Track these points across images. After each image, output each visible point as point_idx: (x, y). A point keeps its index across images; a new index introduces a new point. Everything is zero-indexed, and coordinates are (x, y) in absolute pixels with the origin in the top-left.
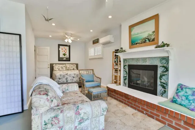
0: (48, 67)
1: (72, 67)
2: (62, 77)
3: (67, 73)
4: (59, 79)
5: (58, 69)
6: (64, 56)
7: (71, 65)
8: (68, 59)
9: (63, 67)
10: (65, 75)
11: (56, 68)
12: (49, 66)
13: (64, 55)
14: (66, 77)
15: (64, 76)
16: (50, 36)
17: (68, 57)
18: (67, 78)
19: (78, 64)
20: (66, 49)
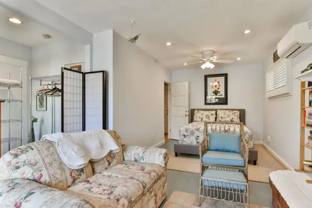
0: (186, 115)
1: (229, 116)
2: (189, 135)
3: (198, 127)
4: (183, 137)
5: (200, 119)
6: (214, 94)
7: (227, 111)
8: (224, 101)
9: (210, 116)
10: (195, 131)
11: (196, 118)
12: (187, 113)
13: (216, 93)
14: (196, 135)
15: (192, 133)
16: (185, 64)
17: (223, 96)
18: (198, 137)
19: (244, 110)
20: (219, 82)
